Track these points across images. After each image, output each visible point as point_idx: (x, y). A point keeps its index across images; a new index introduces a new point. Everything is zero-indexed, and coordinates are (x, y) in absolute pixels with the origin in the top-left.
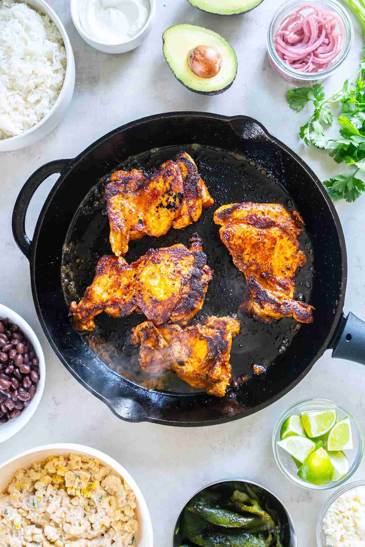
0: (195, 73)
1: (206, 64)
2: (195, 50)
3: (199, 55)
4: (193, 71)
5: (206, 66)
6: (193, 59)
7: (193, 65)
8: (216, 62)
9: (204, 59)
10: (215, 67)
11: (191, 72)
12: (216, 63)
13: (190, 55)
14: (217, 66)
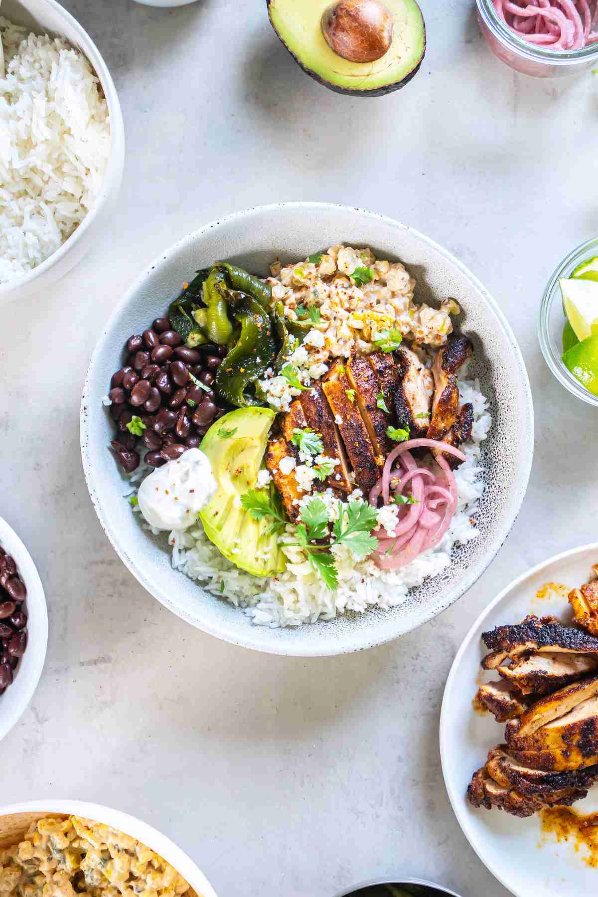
0: (341, 56)
1: (362, 35)
2: (337, 8)
3: (346, 19)
4: (336, 52)
5: (363, 38)
6: (336, 28)
7: (336, 40)
8: (382, 28)
9: (357, 24)
10: (382, 38)
11: (333, 54)
12: (382, 31)
13: (327, 21)
14: (385, 34)
